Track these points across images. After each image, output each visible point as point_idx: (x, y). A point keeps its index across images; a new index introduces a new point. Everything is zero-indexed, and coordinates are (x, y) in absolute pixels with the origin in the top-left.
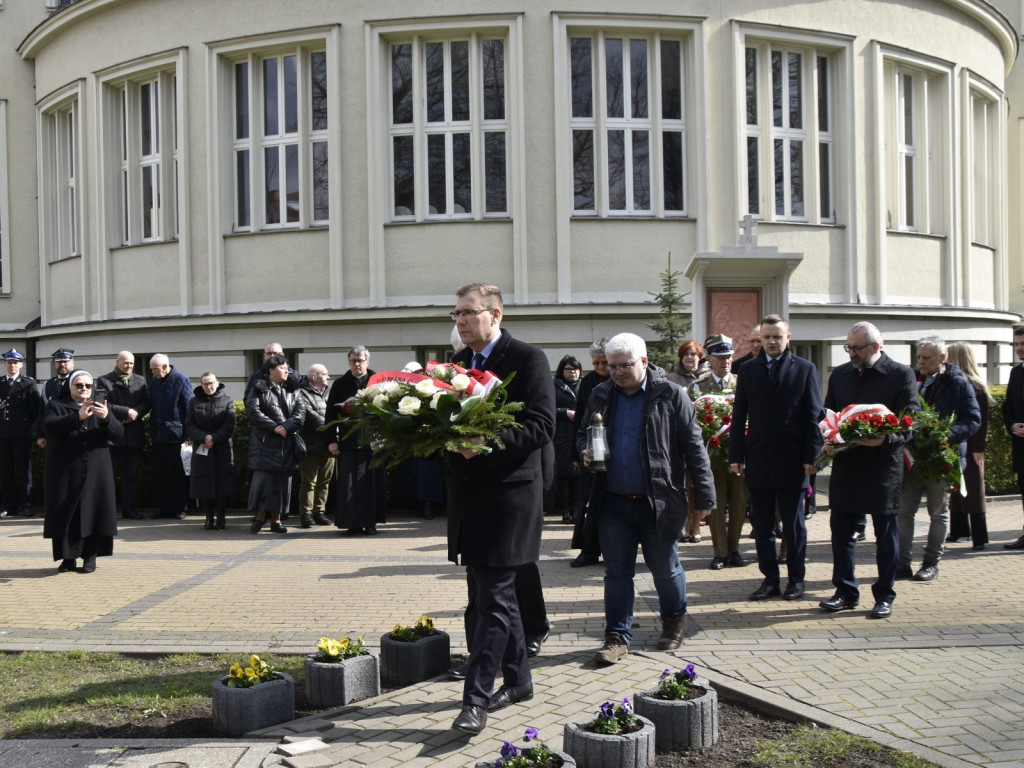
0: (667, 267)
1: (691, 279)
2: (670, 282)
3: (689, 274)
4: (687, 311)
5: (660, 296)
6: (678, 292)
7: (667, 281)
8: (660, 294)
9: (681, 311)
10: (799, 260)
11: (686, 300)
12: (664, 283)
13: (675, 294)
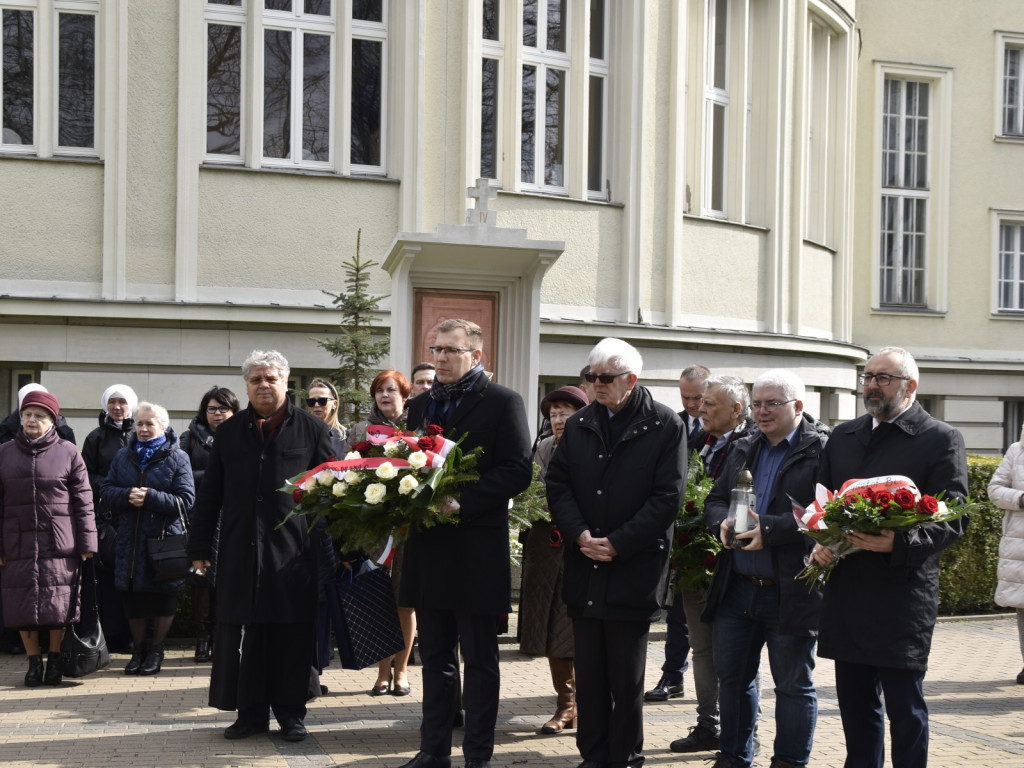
0: (354, 254)
1: (392, 273)
2: (357, 276)
3: (389, 266)
4: (384, 323)
5: (342, 297)
6: (370, 293)
7: (353, 274)
8: (342, 294)
9: (374, 323)
10: (558, 253)
11: (382, 305)
12: (348, 278)
13: (366, 295)
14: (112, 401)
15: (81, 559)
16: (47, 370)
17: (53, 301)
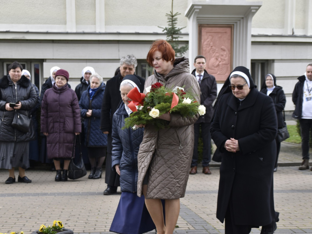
0: (171, 10)
1: (189, 18)
2: (172, 19)
3: (188, 15)
4: (184, 38)
5: (166, 29)
6: (177, 26)
7: (171, 19)
8: (166, 28)
9: (180, 39)
10: (260, 6)
11: (183, 31)
12: (168, 20)
13: (176, 28)
14: (86, 73)
15: (75, 134)
16: (46, 62)
17: (47, 33)
